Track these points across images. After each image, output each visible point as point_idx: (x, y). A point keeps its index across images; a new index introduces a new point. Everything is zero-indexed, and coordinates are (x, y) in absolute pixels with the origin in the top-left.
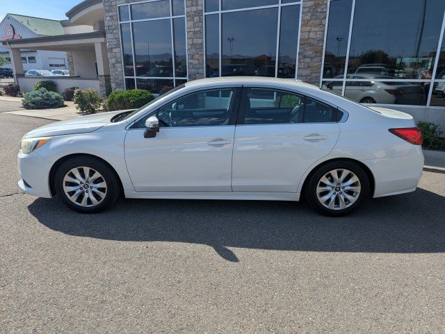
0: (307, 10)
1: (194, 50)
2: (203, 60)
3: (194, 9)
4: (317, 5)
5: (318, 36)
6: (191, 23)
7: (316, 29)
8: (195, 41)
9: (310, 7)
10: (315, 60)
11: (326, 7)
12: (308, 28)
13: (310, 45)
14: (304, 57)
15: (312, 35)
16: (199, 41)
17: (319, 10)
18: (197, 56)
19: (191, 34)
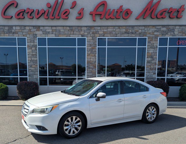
0: (89, 50)
1: (32, 63)
2: (37, 68)
3: (32, 44)
4: (93, 49)
5: (94, 60)
6: (30, 50)
7: (93, 57)
8: (33, 59)
9: (90, 49)
10: (94, 69)
11: (96, 49)
12: (90, 57)
13: (91, 63)
14: (89, 68)
15: (91, 60)
16: (36, 59)
17: (94, 50)
18: (34, 66)
19: (30, 55)
